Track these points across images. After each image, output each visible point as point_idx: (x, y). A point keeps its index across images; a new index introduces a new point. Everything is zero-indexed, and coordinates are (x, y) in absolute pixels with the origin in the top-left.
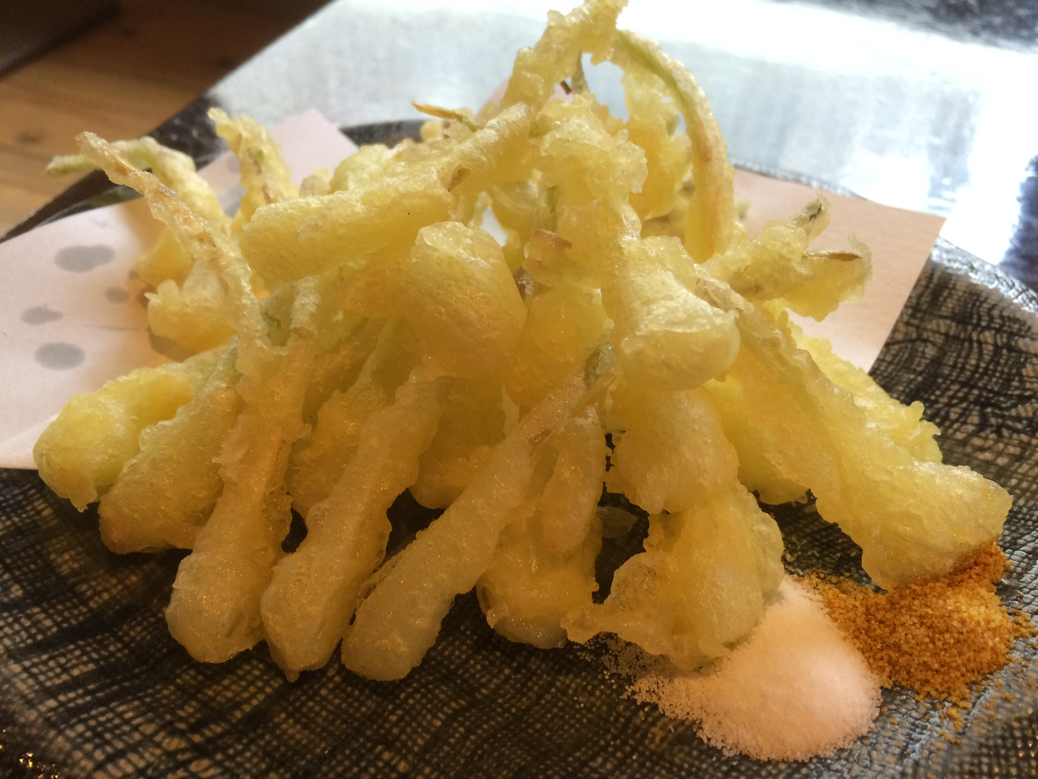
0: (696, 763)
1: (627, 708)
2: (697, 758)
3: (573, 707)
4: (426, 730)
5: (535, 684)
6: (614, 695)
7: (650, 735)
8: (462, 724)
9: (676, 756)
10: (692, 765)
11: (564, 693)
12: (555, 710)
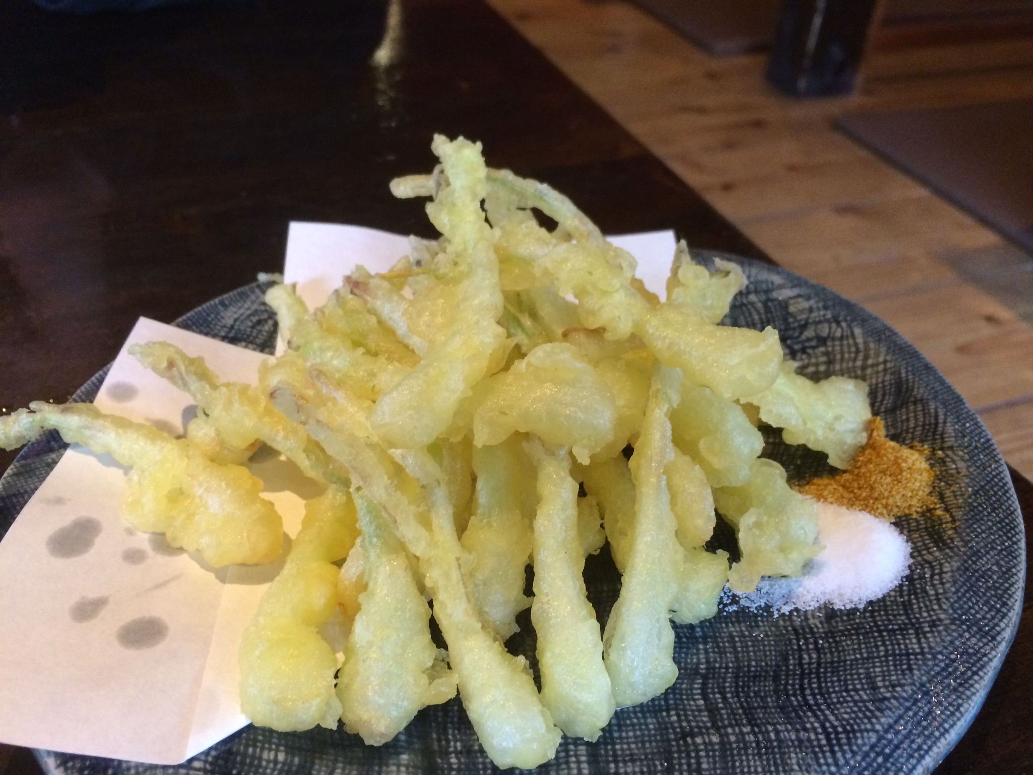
0: (852, 622)
1: (784, 621)
2: (849, 620)
3: (758, 641)
4: (700, 711)
5: (724, 642)
6: (770, 619)
7: (813, 626)
8: (714, 693)
9: (837, 627)
10: (851, 625)
11: (744, 636)
12: (751, 649)
